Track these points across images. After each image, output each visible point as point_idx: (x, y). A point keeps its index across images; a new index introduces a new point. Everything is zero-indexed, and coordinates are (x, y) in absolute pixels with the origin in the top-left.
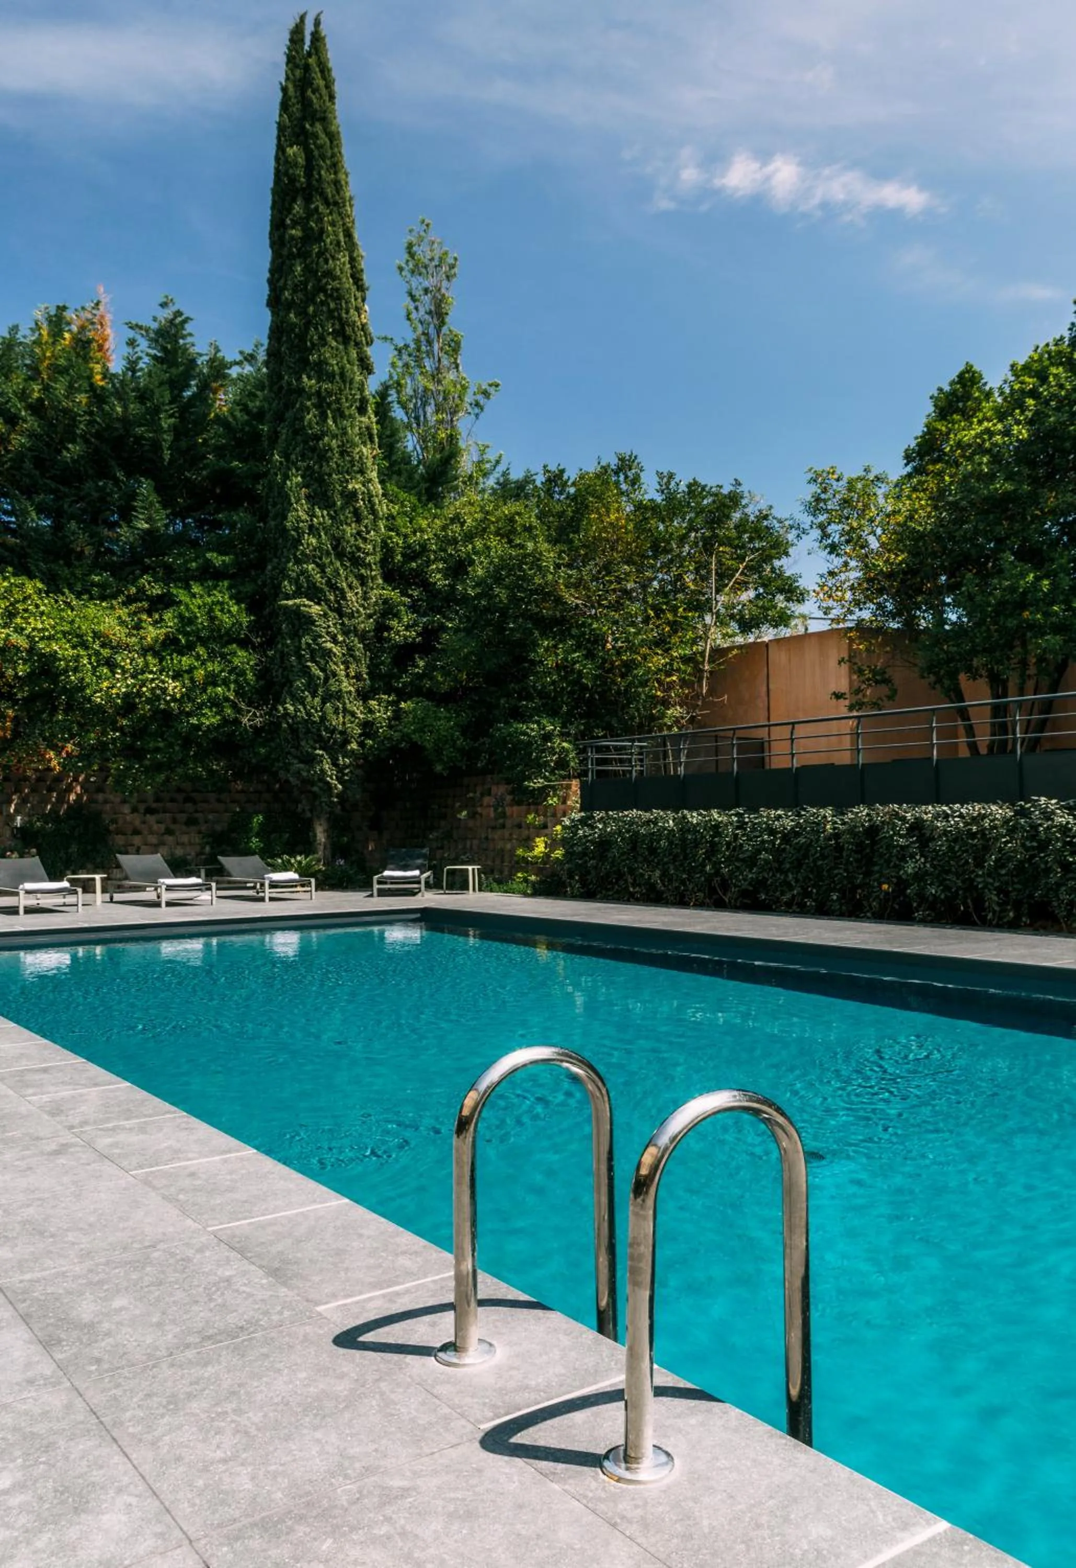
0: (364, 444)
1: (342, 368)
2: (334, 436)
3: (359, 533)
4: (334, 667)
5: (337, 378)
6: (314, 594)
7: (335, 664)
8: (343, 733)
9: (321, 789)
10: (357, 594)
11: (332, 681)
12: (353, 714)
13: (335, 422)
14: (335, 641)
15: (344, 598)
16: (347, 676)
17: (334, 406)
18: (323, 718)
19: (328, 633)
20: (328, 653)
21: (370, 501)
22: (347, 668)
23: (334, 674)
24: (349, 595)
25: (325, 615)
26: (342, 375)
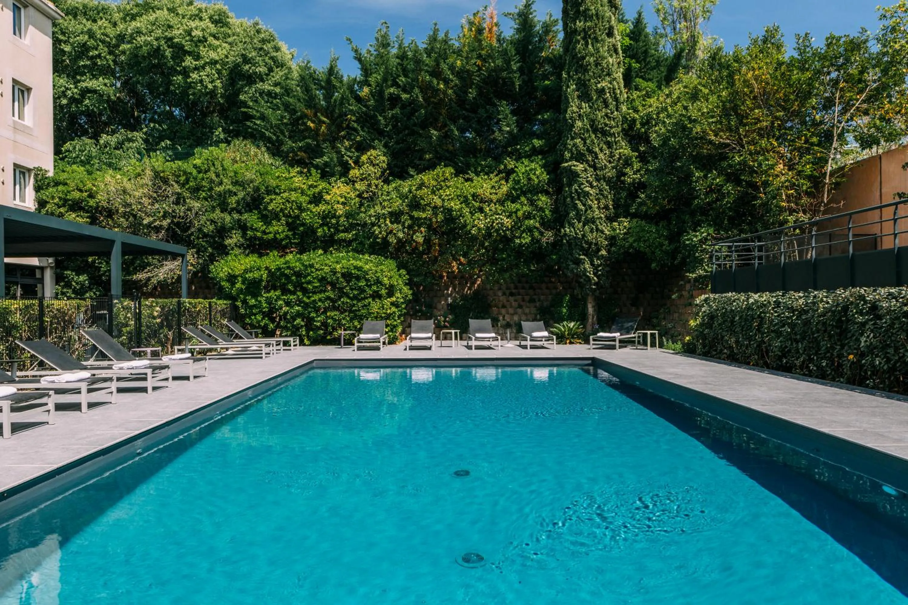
0: (611, 56)
1: (597, 11)
2: (592, 55)
3: (606, 115)
4: (590, 202)
5: (594, 17)
6: (579, 157)
7: (591, 200)
8: (596, 244)
9: (585, 280)
10: (605, 154)
11: (589, 212)
12: (602, 232)
13: (593, 46)
14: (592, 186)
15: (597, 158)
16: (599, 208)
17: (592, 36)
18: (584, 236)
19: (587, 181)
20: (587, 194)
21: (614, 93)
22: (599, 202)
23: (591, 207)
24: (601, 156)
25: (586, 170)
26: (597, 15)
